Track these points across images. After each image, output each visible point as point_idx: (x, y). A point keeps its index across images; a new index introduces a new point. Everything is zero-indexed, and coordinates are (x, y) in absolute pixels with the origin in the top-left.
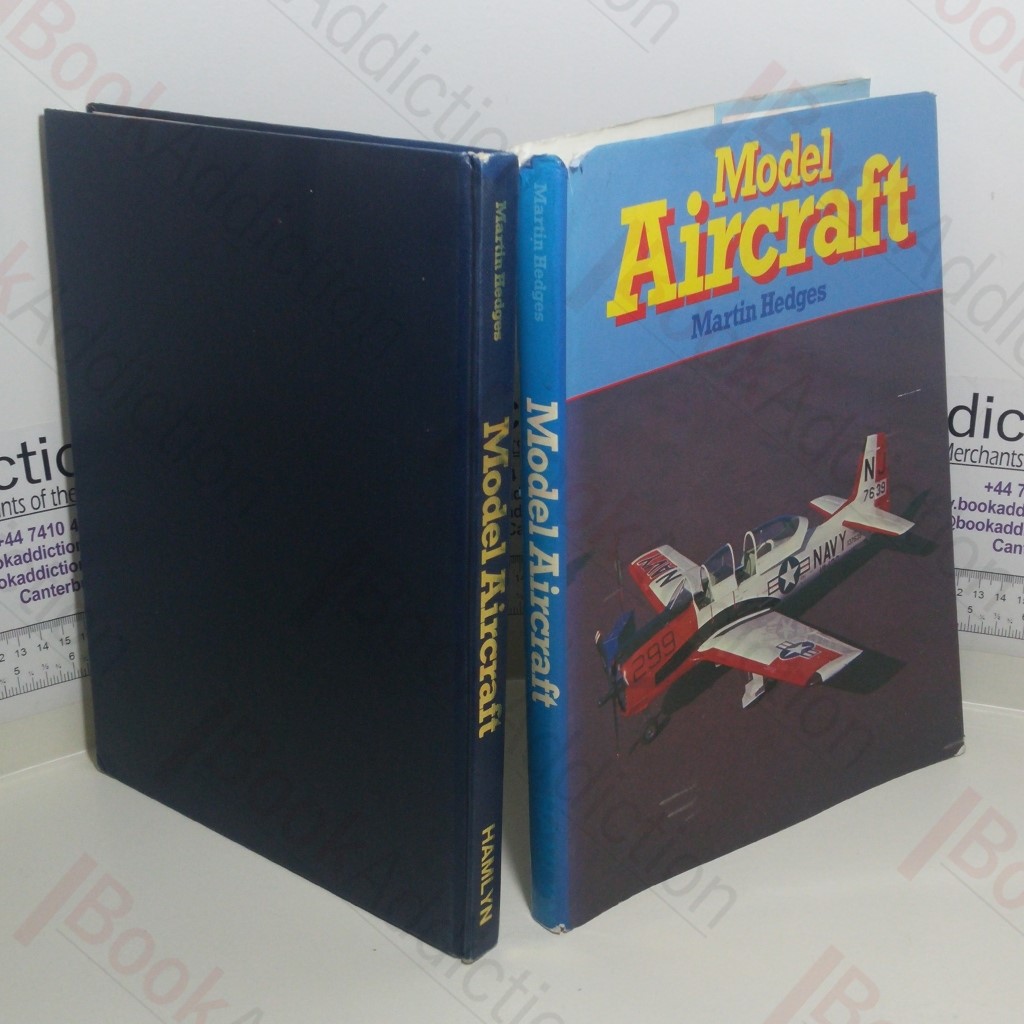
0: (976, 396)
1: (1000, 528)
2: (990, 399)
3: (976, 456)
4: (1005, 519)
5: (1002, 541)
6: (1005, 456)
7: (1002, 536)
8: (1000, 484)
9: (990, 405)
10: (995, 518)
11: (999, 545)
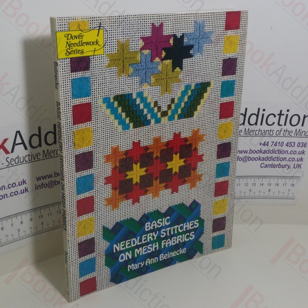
0: (259, 109)
1: (264, 159)
2: (264, 110)
3: (257, 132)
4: (266, 155)
5: (264, 164)
6: (268, 132)
7: (264, 162)
8: (265, 142)
9: (264, 112)
10: (262, 155)
11: (263, 165)
